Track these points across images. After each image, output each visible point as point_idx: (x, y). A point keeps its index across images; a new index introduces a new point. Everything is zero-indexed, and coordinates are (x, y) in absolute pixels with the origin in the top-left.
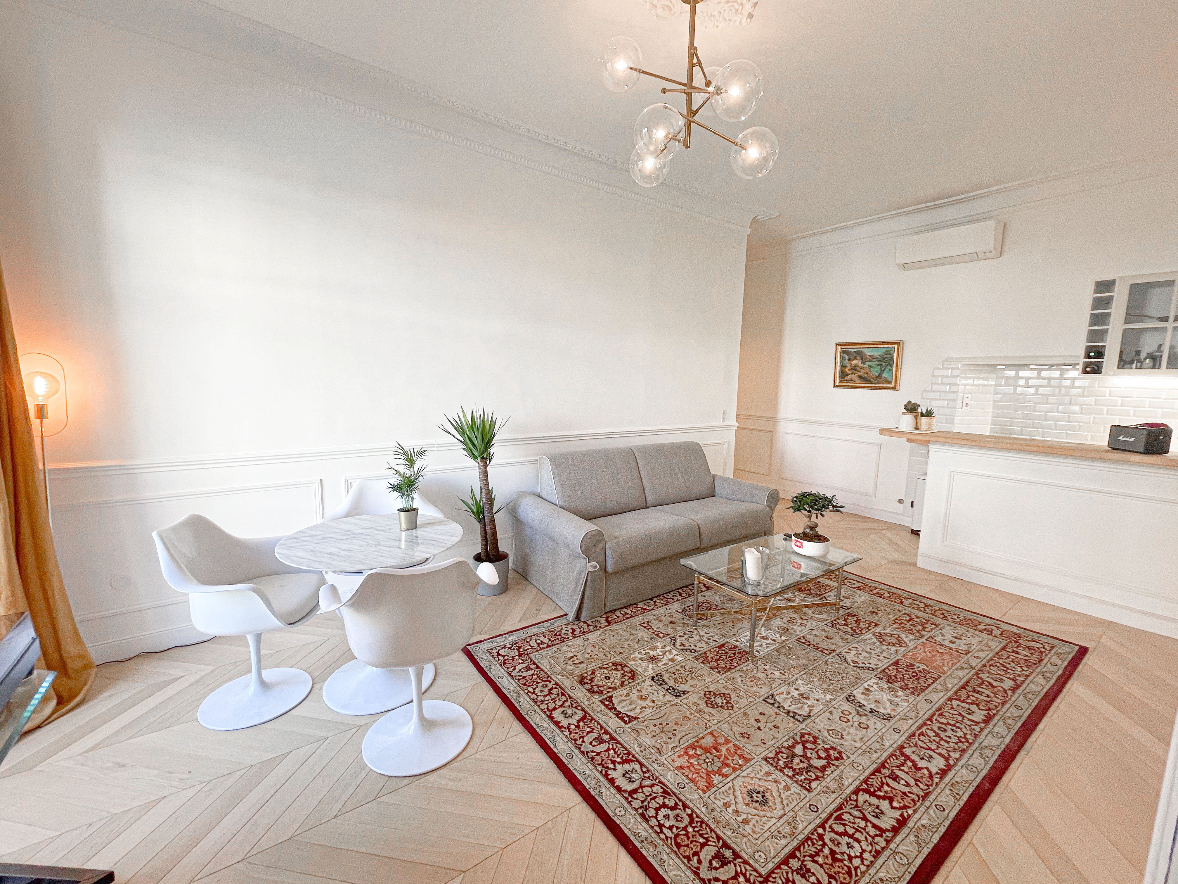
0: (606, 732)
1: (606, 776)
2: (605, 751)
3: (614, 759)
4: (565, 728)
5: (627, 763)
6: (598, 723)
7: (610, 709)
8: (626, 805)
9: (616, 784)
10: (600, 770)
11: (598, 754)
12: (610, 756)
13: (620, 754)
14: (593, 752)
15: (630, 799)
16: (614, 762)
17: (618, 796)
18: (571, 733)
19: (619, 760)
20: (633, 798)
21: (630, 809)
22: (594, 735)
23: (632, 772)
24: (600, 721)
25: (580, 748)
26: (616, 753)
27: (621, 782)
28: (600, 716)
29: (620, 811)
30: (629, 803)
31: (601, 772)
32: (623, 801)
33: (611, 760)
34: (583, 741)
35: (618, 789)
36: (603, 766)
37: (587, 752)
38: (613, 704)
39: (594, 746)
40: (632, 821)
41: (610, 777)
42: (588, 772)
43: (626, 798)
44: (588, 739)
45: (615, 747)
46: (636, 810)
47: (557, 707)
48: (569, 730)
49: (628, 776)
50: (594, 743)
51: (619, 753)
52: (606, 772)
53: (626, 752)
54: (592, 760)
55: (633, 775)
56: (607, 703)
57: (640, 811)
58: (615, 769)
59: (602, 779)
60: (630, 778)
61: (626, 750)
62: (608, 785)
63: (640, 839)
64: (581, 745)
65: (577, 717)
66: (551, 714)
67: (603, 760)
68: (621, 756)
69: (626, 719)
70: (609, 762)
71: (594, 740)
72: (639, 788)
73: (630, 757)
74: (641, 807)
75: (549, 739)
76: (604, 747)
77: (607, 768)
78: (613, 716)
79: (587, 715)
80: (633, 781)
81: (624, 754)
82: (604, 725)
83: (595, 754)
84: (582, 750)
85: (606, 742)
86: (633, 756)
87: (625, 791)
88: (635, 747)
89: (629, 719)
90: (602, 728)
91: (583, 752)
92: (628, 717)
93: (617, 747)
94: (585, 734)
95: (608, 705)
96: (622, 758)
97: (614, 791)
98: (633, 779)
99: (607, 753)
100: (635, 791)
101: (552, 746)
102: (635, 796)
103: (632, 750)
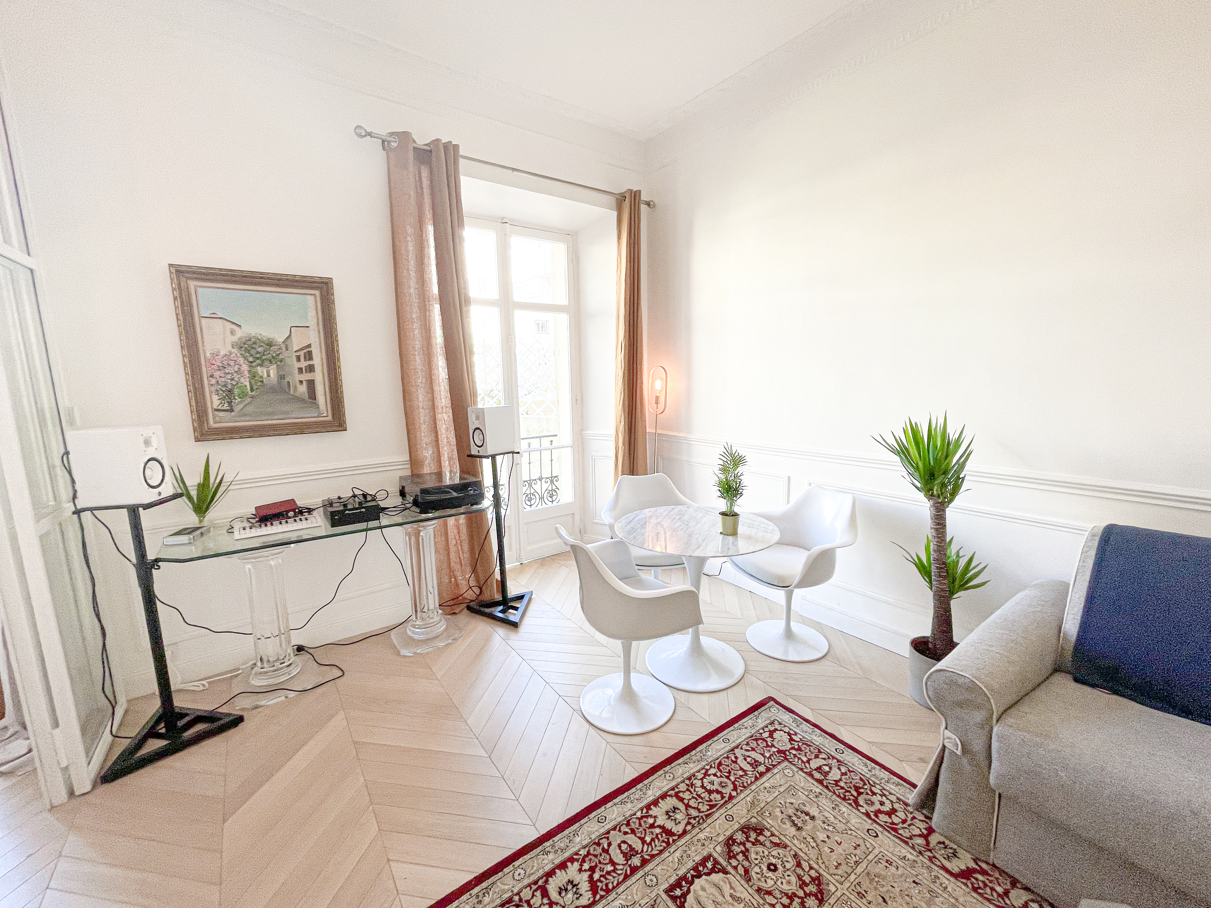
0: (644, 862)
1: (571, 860)
2: (611, 859)
3: (597, 870)
4: (647, 812)
5: (591, 887)
6: (661, 852)
7: (695, 869)
8: (526, 882)
9: (557, 871)
10: (580, 853)
11: (606, 851)
12: (602, 866)
13: (606, 879)
14: (609, 845)
15: (534, 887)
16: (592, 869)
17: (541, 873)
18: (640, 819)
19: (596, 876)
20: (536, 890)
21: (520, 885)
22: (637, 845)
23: (576, 893)
24: (666, 854)
25: (614, 829)
26: (608, 873)
27: (561, 878)
28: (678, 854)
29: (519, 875)
30: (529, 885)
31: (577, 854)
32: (534, 878)
33: (596, 866)
34: (626, 833)
35: (551, 874)
36: (585, 856)
37: (608, 838)
38: (708, 874)
39: (619, 846)
40: (506, 887)
41: (569, 864)
42: (577, 839)
43: (536, 883)
44: (632, 839)
45: (619, 872)
46: (518, 894)
47: (686, 801)
48: (642, 817)
49: (570, 887)
50: (624, 847)
51: (608, 877)
52: (577, 860)
53: (610, 886)
54: (595, 843)
55: (570, 895)
56: (709, 865)
57: (516, 898)
58: (580, 870)
59: (567, 855)
60: (566, 890)
61: (614, 888)
62: (557, 861)
63: (481, 894)
64: (620, 831)
65: (669, 825)
66: (670, 796)
67: (596, 856)
68: (602, 879)
69: (678, 892)
70: (593, 864)
71: (630, 846)
72: (549, 899)
73: (603, 893)
74: (521, 900)
75: (628, 797)
76: (619, 858)
77: (583, 861)
78: (681, 873)
79: (675, 838)
80: (560, 893)
81: (607, 885)
82: (658, 860)
83: (606, 847)
84: (612, 832)
85: (627, 860)
86: (602, 897)
87: (546, 882)
88: (621, 902)
89: (680, 897)
90: (653, 856)
91: (608, 832)
92: (684, 895)
93: (619, 875)
94: (638, 835)
95: (705, 866)
96: (599, 880)
97: (548, 868)
98: (563, 894)
99: (607, 861)
100: (545, 893)
101: (615, 801)
102: (538, 894)
103: (613, 895)
